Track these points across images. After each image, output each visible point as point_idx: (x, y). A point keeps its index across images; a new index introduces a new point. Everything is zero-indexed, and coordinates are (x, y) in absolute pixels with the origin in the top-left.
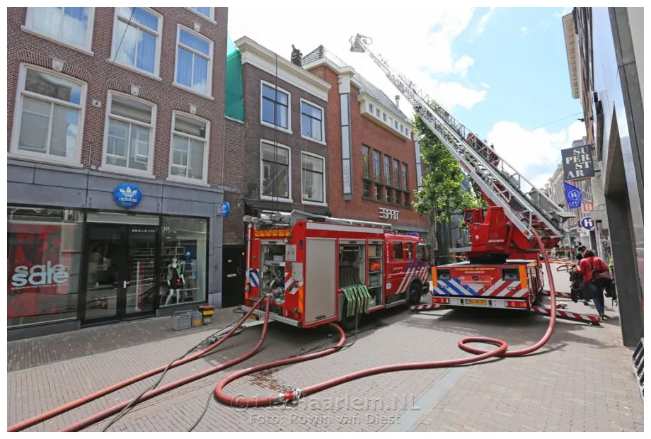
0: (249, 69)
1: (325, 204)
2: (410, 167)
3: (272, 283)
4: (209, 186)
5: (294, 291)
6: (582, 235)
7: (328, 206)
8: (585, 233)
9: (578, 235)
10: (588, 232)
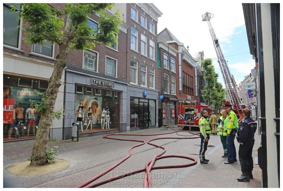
0: (161, 49)
1: (175, 95)
2: (193, 78)
3: (187, 118)
4: (155, 90)
5: (197, 119)
6: (252, 108)
7: (177, 95)
8: (254, 107)
9: (251, 108)
10: (255, 107)
